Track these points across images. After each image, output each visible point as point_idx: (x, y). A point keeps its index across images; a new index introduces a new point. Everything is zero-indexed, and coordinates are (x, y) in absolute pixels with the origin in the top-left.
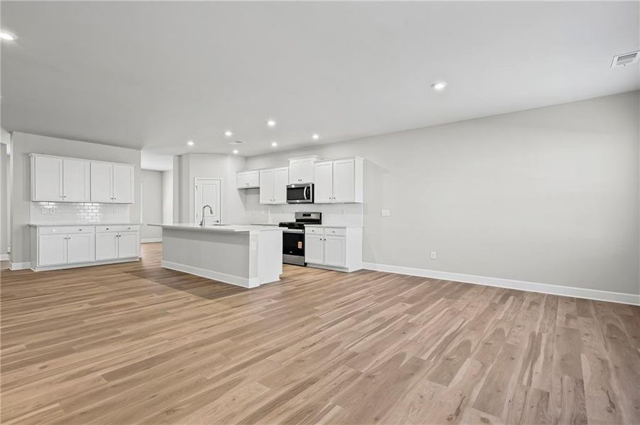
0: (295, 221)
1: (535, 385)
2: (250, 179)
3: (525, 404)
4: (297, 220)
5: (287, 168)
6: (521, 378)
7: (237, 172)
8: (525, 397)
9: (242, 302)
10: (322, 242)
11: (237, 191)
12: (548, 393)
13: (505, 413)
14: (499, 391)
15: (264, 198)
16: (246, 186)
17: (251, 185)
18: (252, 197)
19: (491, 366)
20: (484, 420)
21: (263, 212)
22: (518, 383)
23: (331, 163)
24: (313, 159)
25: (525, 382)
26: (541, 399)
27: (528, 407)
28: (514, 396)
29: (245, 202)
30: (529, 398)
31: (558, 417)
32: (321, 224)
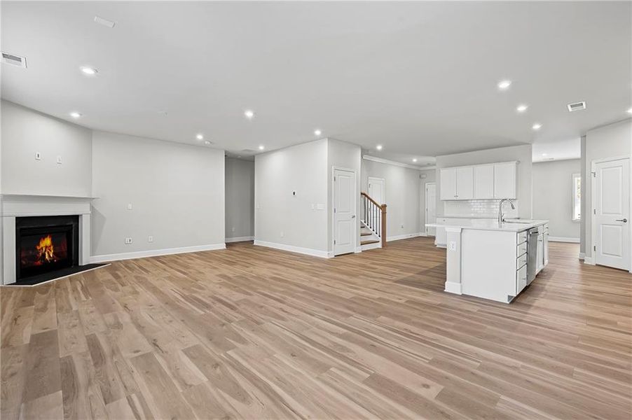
1: (124, 401)
3: (121, 378)
6: (141, 398)
8: (124, 383)
9: (388, 290)
12: (106, 403)
13: (130, 363)
14: (147, 372)
19: (181, 391)
20: (138, 351)
22: (140, 392)
25: (134, 397)
26: (110, 392)
27: (117, 378)
28: (133, 378)
30: (120, 385)
31: (90, 388)
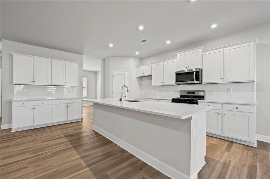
0: (180, 97)
2: (145, 70)
4: (181, 96)
5: (175, 60)
7: (136, 67)
10: (219, 116)
11: (136, 78)
15: (155, 82)
16: (142, 75)
17: (146, 74)
18: (146, 82)
21: (153, 91)
23: (223, 49)
24: (201, 50)
29: (140, 85)
32: (204, 99)
